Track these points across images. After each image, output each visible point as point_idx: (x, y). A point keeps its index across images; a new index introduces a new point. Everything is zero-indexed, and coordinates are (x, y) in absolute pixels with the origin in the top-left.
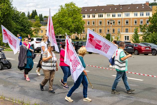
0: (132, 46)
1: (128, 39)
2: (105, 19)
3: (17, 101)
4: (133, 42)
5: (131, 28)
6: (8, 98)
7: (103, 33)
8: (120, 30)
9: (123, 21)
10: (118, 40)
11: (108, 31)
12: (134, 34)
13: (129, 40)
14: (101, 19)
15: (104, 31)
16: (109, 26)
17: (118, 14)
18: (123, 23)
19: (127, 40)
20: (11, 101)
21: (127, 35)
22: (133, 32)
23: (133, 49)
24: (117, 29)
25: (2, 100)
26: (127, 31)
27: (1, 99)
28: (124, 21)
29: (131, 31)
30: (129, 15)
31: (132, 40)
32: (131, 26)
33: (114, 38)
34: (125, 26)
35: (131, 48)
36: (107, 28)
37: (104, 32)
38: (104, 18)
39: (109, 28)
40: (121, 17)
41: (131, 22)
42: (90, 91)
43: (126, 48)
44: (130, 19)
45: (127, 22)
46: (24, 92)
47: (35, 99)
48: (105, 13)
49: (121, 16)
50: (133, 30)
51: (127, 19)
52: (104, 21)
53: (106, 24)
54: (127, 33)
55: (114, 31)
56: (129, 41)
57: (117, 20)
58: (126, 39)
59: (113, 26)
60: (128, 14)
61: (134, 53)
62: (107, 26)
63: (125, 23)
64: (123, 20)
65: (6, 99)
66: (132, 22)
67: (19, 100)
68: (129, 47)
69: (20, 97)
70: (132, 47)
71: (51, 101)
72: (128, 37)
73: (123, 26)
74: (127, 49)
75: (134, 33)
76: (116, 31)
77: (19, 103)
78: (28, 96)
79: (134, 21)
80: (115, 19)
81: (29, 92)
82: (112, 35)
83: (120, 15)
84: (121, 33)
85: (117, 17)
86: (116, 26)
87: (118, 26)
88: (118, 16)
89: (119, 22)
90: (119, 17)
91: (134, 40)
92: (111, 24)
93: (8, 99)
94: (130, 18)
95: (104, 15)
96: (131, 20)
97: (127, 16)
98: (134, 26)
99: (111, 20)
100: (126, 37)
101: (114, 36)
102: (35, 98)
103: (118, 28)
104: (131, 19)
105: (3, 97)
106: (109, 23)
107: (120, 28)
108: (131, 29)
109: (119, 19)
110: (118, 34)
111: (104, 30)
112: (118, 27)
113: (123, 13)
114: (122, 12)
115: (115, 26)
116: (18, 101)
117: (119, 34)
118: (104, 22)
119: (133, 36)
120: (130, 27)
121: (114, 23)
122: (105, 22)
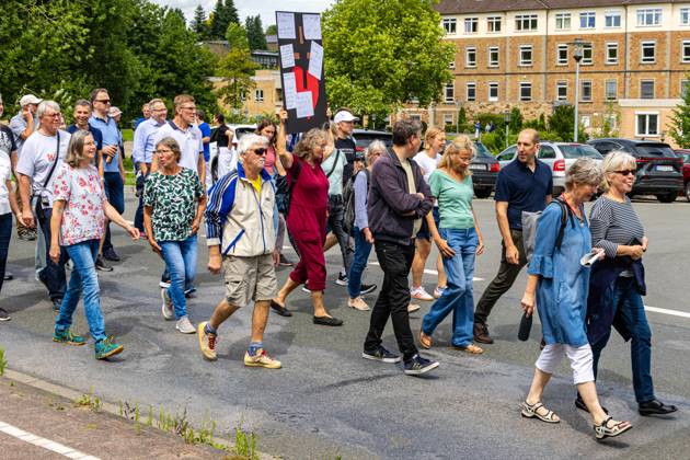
0: (676, 164)
1: (653, 129)
2: (548, 38)
3: (155, 417)
4: (679, 142)
5: (667, 79)
6: (114, 403)
7: (540, 102)
8: (616, 89)
9: (629, 46)
10: (610, 133)
11: (563, 91)
12: (684, 105)
13: (658, 131)
14: (531, 39)
15: (542, 91)
16: (566, 70)
17: (608, 15)
18: (628, 57)
19: (647, 134)
20: (130, 416)
21: (648, 112)
22: (675, 97)
23: (681, 174)
24: (600, 83)
25: (86, 415)
26: (647, 91)
27: (85, 408)
28: (635, 45)
29: (667, 90)
30: (657, 18)
31: (673, 135)
32: (667, 68)
33: (587, 124)
34: (641, 68)
35: (670, 169)
36: (557, 79)
37: (542, 97)
38: (541, 31)
39: (564, 79)
40: (621, 30)
41: (668, 51)
42: (491, 373)
43: (649, 170)
44: (661, 36)
45: (649, 52)
46: (186, 375)
47: (237, 408)
48: (548, 10)
49: (623, 22)
50: (676, 86)
51: (647, 38)
52: (544, 48)
53: (549, 60)
54: (647, 102)
55: (587, 91)
56: (656, 138)
57: (603, 44)
58: (642, 130)
59: (583, 69)
60: (654, 13)
61: (685, 195)
62: (558, 70)
63: (637, 57)
64: (629, 40)
65: (107, 409)
66: (672, 52)
67: (166, 414)
68: (660, 168)
69: (170, 401)
70: (676, 168)
71: (309, 417)
72: (653, 118)
73: (628, 68)
74: (651, 173)
75: (681, 102)
76: (596, 90)
77: (164, 428)
78: (207, 393)
79: (679, 48)
80: (592, 37)
81: (209, 375)
82: (581, 109)
83: (618, 20)
84: (622, 102)
85: (601, 27)
86: (600, 69)
87: (606, 69)
88: (609, 24)
89: (613, 53)
90: (613, 30)
91: (680, 133)
92: (578, 59)
93: (115, 410)
94: (663, 33)
95: (541, 17)
96: (668, 40)
97: (649, 21)
98: (681, 67)
99: (576, 41)
100: (642, 118)
101: (589, 113)
102: (236, 404)
103: (607, 78)
104: (668, 35)
105: (92, 399)
106: (563, 55)
107: (617, 78)
108: (667, 85)
109: (612, 37)
110: (605, 107)
111: (542, 86)
112: (608, 75)
113: (629, 8)
114: (625, 6)
115: (593, 69)
116: (160, 418)
117: (611, 105)
118: (543, 53)
119: (677, 113)
120: (663, 74)
121: (588, 54)
122: (548, 51)
